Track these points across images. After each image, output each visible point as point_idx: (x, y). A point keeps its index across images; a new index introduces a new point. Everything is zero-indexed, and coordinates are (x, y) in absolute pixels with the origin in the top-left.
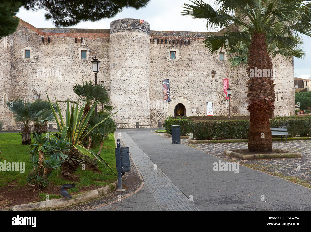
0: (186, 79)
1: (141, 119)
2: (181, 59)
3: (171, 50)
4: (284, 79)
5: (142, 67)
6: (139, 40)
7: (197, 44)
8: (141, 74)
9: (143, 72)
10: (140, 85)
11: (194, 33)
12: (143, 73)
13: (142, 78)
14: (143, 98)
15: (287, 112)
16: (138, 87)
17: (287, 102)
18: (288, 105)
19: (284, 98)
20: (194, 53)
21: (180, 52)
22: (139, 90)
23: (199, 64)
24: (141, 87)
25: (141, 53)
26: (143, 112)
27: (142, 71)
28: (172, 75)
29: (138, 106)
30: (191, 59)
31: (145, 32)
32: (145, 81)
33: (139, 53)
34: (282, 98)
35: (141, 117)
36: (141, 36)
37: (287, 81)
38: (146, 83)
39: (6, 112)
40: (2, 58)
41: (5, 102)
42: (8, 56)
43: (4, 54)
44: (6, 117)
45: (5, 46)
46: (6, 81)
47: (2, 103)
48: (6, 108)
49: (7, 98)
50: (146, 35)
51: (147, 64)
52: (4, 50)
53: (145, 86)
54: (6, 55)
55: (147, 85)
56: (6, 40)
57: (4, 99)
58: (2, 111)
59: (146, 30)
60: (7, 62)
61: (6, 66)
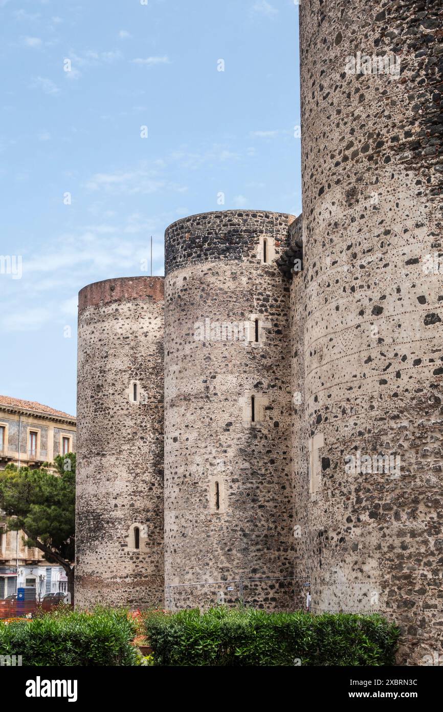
1: (182, 603)
4: (334, 305)
5: (187, 398)
6: (179, 296)
8: (183, 426)
9: (192, 417)
10: (181, 470)
12: (190, 418)
13: (187, 439)
14: (190, 518)
15: (354, 574)
16: (176, 477)
17: (353, 487)
18: (365, 517)
19: (332, 466)
22: (177, 490)
24: (185, 476)
25: (183, 343)
26: (189, 576)
27: (188, 415)
29: (175, 551)
31: (199, 256)
32: (198, 450)
33: (180, 347)
35: (183, 593)
37: (353, 319)
38: (206, 457)
39: (139, 575)
40: (124, 432)
41: (137, 546)
42: (144, 424)
43: (129, 422)
44: (138, 588)
45: (135, 399)
46: (139, 489)
47: (126, 549)
48: (141, 565)
49: (143, 535)
50: (206, 266)
51: (214, 377)
52: (131, 410)
53: (201, 469)
54: (138, 422)
55: (208, 466)
56: (138, 382)
57: (131, 540)
58: (127, 571)
59: (206, 246)
60: (142, 438)
61: (136, 451)
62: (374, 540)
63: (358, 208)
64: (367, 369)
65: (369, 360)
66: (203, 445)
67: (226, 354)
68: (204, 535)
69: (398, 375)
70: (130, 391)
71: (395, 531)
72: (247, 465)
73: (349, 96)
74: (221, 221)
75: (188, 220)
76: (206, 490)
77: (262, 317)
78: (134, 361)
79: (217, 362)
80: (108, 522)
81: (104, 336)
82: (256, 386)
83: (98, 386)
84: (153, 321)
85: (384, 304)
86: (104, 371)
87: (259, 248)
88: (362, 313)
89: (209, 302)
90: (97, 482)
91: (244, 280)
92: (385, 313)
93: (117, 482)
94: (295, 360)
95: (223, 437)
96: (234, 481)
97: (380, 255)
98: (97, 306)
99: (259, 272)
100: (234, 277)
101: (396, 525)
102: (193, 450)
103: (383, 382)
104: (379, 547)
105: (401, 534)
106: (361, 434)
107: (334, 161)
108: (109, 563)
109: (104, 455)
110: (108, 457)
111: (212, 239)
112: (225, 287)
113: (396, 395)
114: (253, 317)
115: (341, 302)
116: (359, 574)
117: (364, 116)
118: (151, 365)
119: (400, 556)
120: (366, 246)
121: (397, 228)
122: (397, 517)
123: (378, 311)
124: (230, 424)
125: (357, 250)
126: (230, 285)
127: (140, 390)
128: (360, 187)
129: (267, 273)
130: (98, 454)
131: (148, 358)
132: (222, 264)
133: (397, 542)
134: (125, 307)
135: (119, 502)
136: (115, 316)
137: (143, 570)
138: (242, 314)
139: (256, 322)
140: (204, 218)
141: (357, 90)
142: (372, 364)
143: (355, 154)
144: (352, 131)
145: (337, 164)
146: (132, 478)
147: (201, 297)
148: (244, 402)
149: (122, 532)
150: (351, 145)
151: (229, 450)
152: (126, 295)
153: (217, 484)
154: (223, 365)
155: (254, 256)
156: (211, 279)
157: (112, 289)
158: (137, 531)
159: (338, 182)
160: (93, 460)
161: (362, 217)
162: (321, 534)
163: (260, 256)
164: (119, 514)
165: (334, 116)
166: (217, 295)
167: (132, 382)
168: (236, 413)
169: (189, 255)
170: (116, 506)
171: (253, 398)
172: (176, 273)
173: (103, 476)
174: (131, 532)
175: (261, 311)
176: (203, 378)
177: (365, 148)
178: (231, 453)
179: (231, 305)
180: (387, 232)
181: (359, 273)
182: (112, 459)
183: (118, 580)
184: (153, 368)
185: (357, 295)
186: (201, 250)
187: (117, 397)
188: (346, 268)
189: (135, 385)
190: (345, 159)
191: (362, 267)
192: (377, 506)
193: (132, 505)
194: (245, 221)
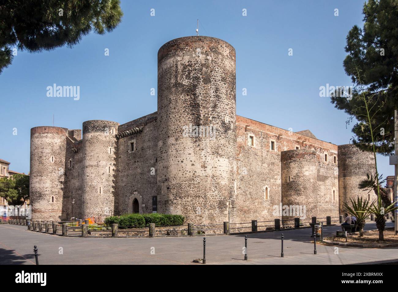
0: (139, 171)
2: (136, 149)
3: (130, 142)
4: (172, 159)
5: (92, 166)
6: (90, 140)
7: (148, 129)
8: (90, 173)
11: (145, 117)
13: (92, 176)
18: (178, 198)
20: (145, 141)
21: (136, 142)
23: (148, 152)
24: (91, 185)
27: (92, 170)
28: (131, 169)
30: (143, 149)
34: (168, 188)
36: (92, 136)
38: (97, 181)
39: (54, 209)
40: (49, 170)
41: (53, 202)
42: (55, 168)
43: (51, 168)
44: (53, 213)
45: (52, 161)
46: (54, 186)
47: (49, 202)
48: (54, 207)
49: (54, 199)
50: (98, 134)
51: (100, 161)
52: (51, 164)
53: (96, 184)
54: (53, 168)
55: (98, 183)
56: (53, 156)
57: (51, 200)
58: (49, 208)
59: (98, 128)
60: (55, 172)
61: (53, 176)
62: (180, 202)
63: (178, 142)
64: (179, 172)
65: (180, 170)
66: (97, 178)
67: (103, 156)
68: (96, 200)
69: (186, 174)
70: (51, 159)
71: (184, 201)
72: (108, 183)
73: (177, 120)
74: (102, 123)
75: (93, 121)
76: (97, 189)
77: (112, 148)
78: (52, 151)
79: (100, 158)
80: (43, 195)
81: (42, 143)
82: (110, 164)
83: (40, 157)
84: (58, 140)
85: (184, 161)
86: (42, 153)
87: (112, 130)
88: (178, 162)
89: (99, 143)
90: (40, 184)
91: (108, 138)
92: (184, 162)
93: (47, 184)
94: (120, 159)
95: (102, 176)
96: (104, 187)
97: (183, 152)
98: (40, 133)
99: (112, 137)
100: (105, 137)
101: (184, 200)
102: (94, 179)
103: (183, 175)
104: (181, 203)
105: (186, 201)
106: (177, 183)
107: (173, 132)
108: (44, 206)
109: (42, 176)
110: (44, 177)
111: (100, 127)
112: (103, 139)
113: (185, 177)
114: (110, 147)
115: (173, 159)
116: (176, 208)
117: (180, 125)
118: (57, 152)
119: (185, 205)
120: (180, 150)
121: (187, 148)
122: (185, 198)
123: (182, 162)
124: (104, 173)
125: (178, 150)
126: (104, 139)
127: (54, 159)
128: (179, 138)
129: (113, 137)
130: (40, 176)
131: (57, 150)
132: (102, 134)
133: (185, 203)
134: (49, 135)
135: (47, 189)
136: (46, 137)
137: (55, 208)
138: (107, 147)
139: (111, 149)
140: (98, 121)
141: (179, 120)
142: (181, 171)
143: (178, 132)
144: (177, 127)
145: (173, 133)
146: (51, 183)
147: (96, 141)
148: (107, 168)
149: (48, 197)
150: (177, 130)
151: (103, 179)
152: (50, 132)
153: (100, 187)
154: (102, 159)
155: (110, 133)
156: (99, 137)
157: (45, 129)
158: (53, 197)
159: (173, 136)
160: (38, 177)
161: (179, 144)
162: (166, 201)
163: (112, 133)
164: (47, 193)
165: (173, 123)
166: (101, 141)
167: (52, 156)
168: (105, 171)
169: (93, 130)
170: (46, 190)
171: (109, 167)
172: (89, 134)
173: (42, 182)
174: (51, 198)
175: (112, 146)
176: (97, 161)
177: (180, 131)
178: (104, 180)
179: (104, 144)
180: (185, 148)
181: (178, 154)
182: (45, 178)
183: (47, 211)
184: (58, 153)
185: (178, 158)
186: (97, 129)
187: (47, 160)
188: (175, 153)
189: (53, 157)
190: (176, 132)
191: (179, 153)
192: (180, 197)
193: (51, 190)
194: (108, 123)
